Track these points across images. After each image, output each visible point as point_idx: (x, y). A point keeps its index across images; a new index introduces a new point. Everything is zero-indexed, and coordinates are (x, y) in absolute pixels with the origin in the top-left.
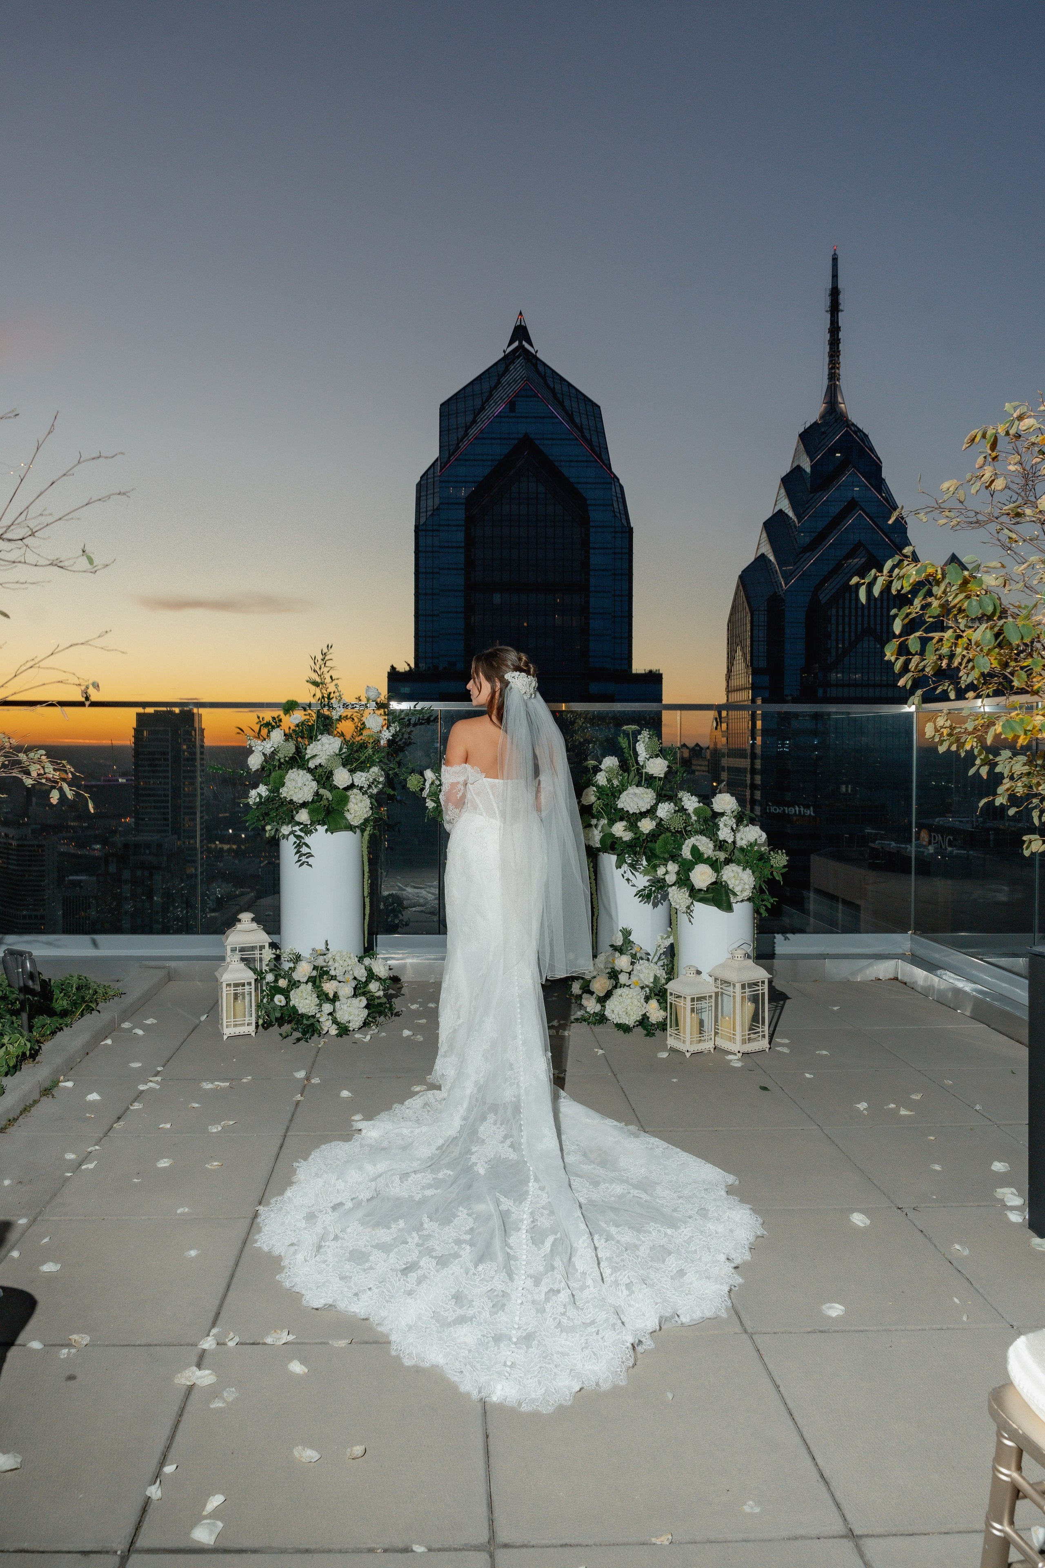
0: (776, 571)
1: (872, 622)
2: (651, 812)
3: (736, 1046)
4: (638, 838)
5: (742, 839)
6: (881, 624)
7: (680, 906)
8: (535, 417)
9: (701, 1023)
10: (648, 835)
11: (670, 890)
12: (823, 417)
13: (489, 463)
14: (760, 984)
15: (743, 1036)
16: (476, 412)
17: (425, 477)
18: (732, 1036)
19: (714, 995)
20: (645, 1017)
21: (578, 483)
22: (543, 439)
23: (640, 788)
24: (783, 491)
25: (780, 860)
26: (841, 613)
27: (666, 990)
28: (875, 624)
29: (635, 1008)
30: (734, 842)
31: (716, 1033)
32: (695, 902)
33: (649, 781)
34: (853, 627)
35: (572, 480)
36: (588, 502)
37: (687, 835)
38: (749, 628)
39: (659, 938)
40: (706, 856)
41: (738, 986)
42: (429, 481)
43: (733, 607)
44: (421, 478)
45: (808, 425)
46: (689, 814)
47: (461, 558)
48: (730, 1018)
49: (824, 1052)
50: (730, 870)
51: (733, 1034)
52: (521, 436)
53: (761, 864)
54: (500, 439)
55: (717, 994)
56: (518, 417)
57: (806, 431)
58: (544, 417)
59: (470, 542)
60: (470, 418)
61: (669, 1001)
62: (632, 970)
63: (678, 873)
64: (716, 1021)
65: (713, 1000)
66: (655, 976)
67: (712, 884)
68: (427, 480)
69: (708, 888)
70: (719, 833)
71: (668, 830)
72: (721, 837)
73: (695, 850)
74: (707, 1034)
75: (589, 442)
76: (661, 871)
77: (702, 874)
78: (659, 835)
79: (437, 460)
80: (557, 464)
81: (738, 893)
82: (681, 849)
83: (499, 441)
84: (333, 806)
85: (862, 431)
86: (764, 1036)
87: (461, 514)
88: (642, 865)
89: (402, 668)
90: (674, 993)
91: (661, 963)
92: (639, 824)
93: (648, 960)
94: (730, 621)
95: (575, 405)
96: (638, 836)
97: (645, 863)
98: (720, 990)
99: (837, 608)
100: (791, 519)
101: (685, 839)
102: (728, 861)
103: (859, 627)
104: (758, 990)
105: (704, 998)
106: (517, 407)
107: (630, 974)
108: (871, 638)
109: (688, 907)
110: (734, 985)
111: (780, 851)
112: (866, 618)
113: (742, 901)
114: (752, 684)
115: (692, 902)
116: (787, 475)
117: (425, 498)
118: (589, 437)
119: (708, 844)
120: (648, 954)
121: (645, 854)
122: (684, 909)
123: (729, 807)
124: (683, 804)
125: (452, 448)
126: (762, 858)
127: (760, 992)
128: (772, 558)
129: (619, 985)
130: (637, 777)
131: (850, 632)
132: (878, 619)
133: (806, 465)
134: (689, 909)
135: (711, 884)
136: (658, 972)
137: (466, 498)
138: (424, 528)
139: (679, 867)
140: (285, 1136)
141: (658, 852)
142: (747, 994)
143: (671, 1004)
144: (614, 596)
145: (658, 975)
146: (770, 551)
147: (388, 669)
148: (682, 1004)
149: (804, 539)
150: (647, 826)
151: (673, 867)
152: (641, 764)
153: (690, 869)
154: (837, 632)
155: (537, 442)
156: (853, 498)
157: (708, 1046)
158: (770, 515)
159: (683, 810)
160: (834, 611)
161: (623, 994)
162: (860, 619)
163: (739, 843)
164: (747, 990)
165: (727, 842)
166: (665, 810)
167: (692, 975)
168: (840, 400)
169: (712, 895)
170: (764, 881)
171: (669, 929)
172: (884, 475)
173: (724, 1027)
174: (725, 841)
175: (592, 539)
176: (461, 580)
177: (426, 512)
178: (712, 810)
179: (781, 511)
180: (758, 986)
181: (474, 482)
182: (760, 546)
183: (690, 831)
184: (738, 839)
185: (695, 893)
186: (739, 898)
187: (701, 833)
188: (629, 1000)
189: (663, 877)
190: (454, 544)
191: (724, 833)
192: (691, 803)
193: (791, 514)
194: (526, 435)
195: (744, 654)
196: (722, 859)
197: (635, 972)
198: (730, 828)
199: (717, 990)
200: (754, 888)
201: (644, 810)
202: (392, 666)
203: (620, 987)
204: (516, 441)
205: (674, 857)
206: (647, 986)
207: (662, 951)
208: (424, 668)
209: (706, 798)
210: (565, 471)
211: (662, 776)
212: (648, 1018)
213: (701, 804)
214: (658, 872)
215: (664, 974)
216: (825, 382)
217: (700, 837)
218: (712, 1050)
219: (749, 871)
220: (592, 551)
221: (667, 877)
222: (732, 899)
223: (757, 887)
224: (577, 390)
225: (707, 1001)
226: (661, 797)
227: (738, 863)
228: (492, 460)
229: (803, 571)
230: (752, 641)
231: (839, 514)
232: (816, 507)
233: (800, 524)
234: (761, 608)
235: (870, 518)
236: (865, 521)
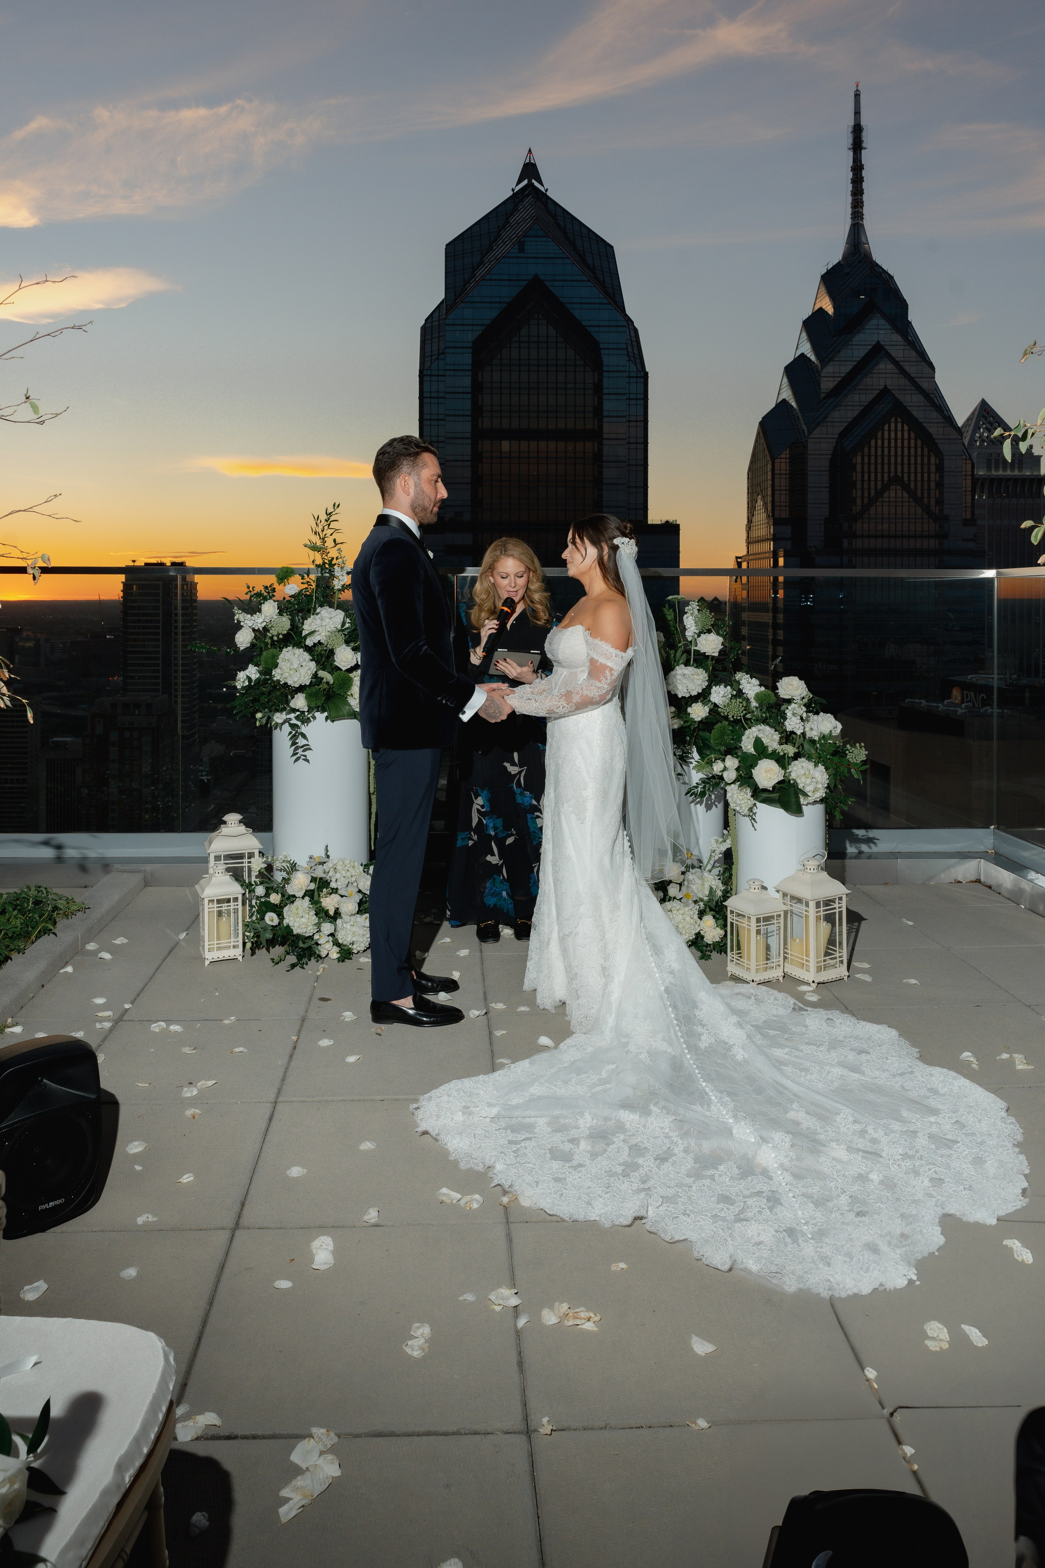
0: (798, 417)
1: (899, 469)
2: (703, 696)
3: (810, 975)
4: (689, 727)
5: (812, 729)
6: (910, 473)
7: (741, 808)
8: (545, 258)
9: (768, 948)
10: (701, 722)
11: (728, 788)
12: (845, 257)
13: (498, 305)
14: (837, 901)
15: (818, 962)
16: (483, 253)
17: (430, 320)
18: (805, 962)
19: (782, 913)
20: (699, 936)
21: (591, 326)
22: (554, 281)
23: (689, 668)
24: (804, 334)
25: (858, 754)
26: (867, 461)
27: (726, 907)
28: (903, 472)
29: (688, 927)
30: (804, 734)
31: (785, 958)
32: (758, 804)
33: (700, 660)
34: (879, 476)
35: (584, 323)
36: (601, 346)
37: (747, 724)
38: (770, 477)
39: (713, 841)
40: (770, 749)
41: (812, 905)
42: (434, 324)
43: (753, 455)
44: (426, 321)
45: (830, 266)
46: (748, 700)
47: (468, 404)
48: (801, 941)
49: (913, 981)
50: (800, 767)
51: (806, 961)
52: (530, 277)
53: (836, 759)
54: (509, 280)
55: (786, 912)
56: (527, 258)
57: (828, 273)
58: (555, 258)
59: (477, 388)
60: (477, 259)
61: (729, 920)
62: (684, 880)
63: (737, 769)
64: (785, 943)
65: (782, 920)
66: (711, 888)
67: (779, 783)
68: (432, 323)
69: (774, 787)
70: (786, 723)
71: (726, 718)
72: (789, 728)
73: (758, 743)
74: (774, 960)
75: (602, 284)
76: (717, 767)
77: (767, 771)
78: (716, 723)
79: (442, 302)
80: (568, 306)
81: (809, 794)
82: (740, 741)
83: (507, 282)
84: (335, 690)
85: (887, 273)
86: (842, 962)
87: (467, 358)
88: (693, 758)
90: (735, 911)
91: (716, 871)
92: (689, 710)
93: (700, 867)
94: (750, 469)
95: (587, 245)
96: (689, 724)
97: (696, 756)
98: (789, 908)
99: (863, 455)
100: (814, 363)
101: (745, 729)
102: (797, 756)
103: (886, 475)
104: (835, 908)
105: (772, 917)
106: (526, 247)
107: (680, 885)
108: (898, 487)
109: (751, 810)
110: (807, 905)
111: (858, 745)
112: (893, 466)
113: (815, 802)
114: (774, 535)
115: (755, 804)
116: (809, 317)
117: (430, 341)
118: (602, 279)
119: (772, 735)
120: (700, 861)
121: (696, 744)
122: (746, 812)
123: (799, 692)
124: (741, 687)
125: (458, 290)
126: (839, 753)
127: (837, 911)
128: (794, 404)
129: (668, 898)
130: (685, 655)
131: (876, 481)
132: (906, 467)
133: (829, 308)
134: (752, 811)
135: (777, 783)
136: (713, 883)
137: (473, 342)
138: (429, 373)
139: (740, 762)
140: (276, 1102)
141: (712, 742)
142: (822, 913)
143: (732, 924)
144: (630, 443)
145: (714, 887)
146: (791, 396)
148: (745, 925)
149: (827, 384)
150: (698, 712)
151: (732, 762)
152: (689, 639)
153: (753, 765)
154: (863, 480)
155: (547, 283)
156: (878, 342)
157: (777, 973)
158: (792, 359)
159: (739, 694)
160: (860, 458)
161: (673, 909)
162: (886, 467)
163: (809, 735)
164: (822, 909)
165: (795, 734)
166: (720, 694)
167: (756, 890)
168: (863, 240)
169: (778, 795)
170: (841, 781)
171: (725, 832)
172: (910, 318)
173: (794, 951)
174: (793, 733)
175: (605, 384)
176: (468, 427)
177: (431, 356)
178: (776, 695)
179: (803, 355)
180: (835, 902)
181: (482, 325)
182: (781, 391)
183: (750, 719)
184: (807, 729)
185: (759, 794)
186: (811, 800)
187: (764, 721)
188: (681, 917)
189: (720, 774)
190: (461, 390)
191: (792, 724)
192: (751, 687)
193: (813, 358)
194: (536, 276)
195: (765, 504)
196: (791, 755)
197: (686, 883)
198: (799, 717)
199: (785, 908)
200: (828, 787)
201: (694, 693)
203: (669, 900)
204: (525, 283)
205: (733, 750)
206: (702, 900)
207: (717, 858)
209: (770, 683)
210: (577, 314)
211: (716, 654)
212: (703, 937)
213: (763, 689)
214: (715, 768)
215: (721, 885)
217: (762, 727)
218: (781, 979)
219: (821, 768)
220: (605, 397)
221: (725, 775)
222: (802, 800)
223: (832, 786)
225: (775, 921)
226: (714, 680)
227: (809, 758)
228: (500, 302)
229: (826, 417)
230: (773, 490)
231: (863, 358)
232: (839, 352)
233: (822, 368)
234: (782, 456)
235: (896, 363)
236: (890, 366)
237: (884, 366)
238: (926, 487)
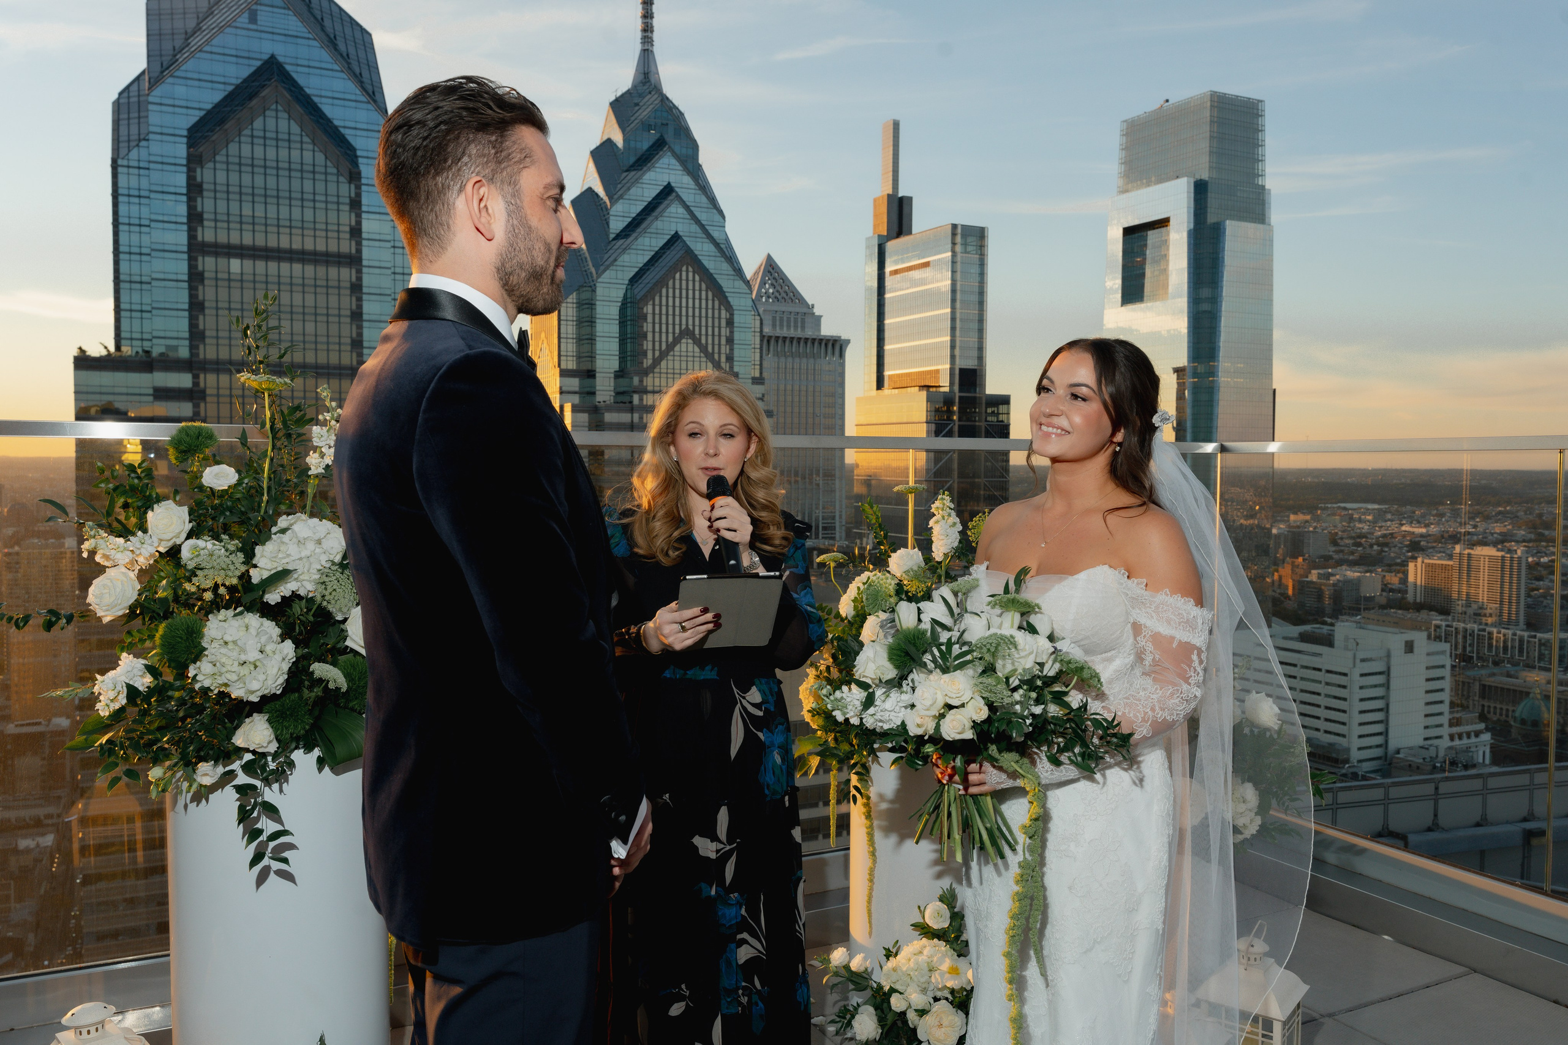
0: (586, 260)
1: (690, 322)
6: (700, 326)
8: (285, 35)
12: (635, 86)
13: (221, 86)
16: (201, 15)
17: (126, 94)
21: (345, 127)
22: (298, 65)
24: (592, 166)
26: (657, 311)
28: (694, 325)
34: (671, 327)
35: (336, 123)
36: (359, 153)
42: (132, 100)
44: (120, 94)
45: (619, 94)
47: (182, 209)
52: (266, 57)
54: (237, 56)
56: (261, 31)
57: (617, 100)
58: (297, 37)
59: (194, 189)
60: (191, 24)
68: (129, 97)
75: (358, 79)
79: (143, 73)
80: (316, 99)
83: (234, 59)
85: (677, 108)
87: (181, 150)
89: (95, 350)
95: (338, 27)
99: (654, 305)
100: (602, 198)
103: (677, 327)
106: (259, 18)
108: (690, 341)
112: (684, 319)
114: (561, 388)
116: (597, 148)
117: (126, 122)
118: (357, 71)
125: (166, 60)
131: (667, 332)
132: (697, 320)
133: (618, 139)
137: (189, 130)
138: (125, 163)
144: (394, 273)
147: (75, 352)
149: (616, 225)
154: (654, 332)
155: (288, 68)
156: (669, 183)
158: (582, 193)
160: (650, 308)
162: (677, 319)
168: (653, 69)
172: (700, 160)
175: (364, 201)
176: (181, 238)
177: (129, 141)
179: (590, 190)
181: (200, 109)
190: (172, 190)
193: (601, 193)
194: (273, 57)
195: (551, 353)
202: (80, 348)
204: (259, 63)
208: (129, 353)
210: (327, 110)
216: (638, 47)
220: (364, 216)
224: (340, 9)
228: (224, 83)
229: (615, 260)
230: (559, 338)
231: (654, 199)
232: (629, 189)
233: (612, 204)
234: (569, 300)
235: (687, 208)
236: (681, 210)
237: (675, 210)
238: (716, 342)
